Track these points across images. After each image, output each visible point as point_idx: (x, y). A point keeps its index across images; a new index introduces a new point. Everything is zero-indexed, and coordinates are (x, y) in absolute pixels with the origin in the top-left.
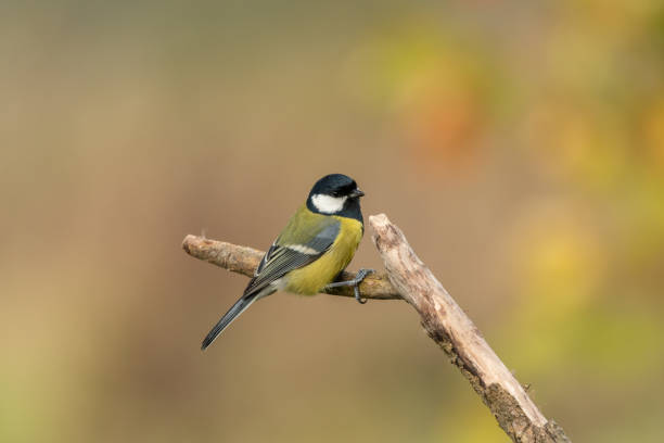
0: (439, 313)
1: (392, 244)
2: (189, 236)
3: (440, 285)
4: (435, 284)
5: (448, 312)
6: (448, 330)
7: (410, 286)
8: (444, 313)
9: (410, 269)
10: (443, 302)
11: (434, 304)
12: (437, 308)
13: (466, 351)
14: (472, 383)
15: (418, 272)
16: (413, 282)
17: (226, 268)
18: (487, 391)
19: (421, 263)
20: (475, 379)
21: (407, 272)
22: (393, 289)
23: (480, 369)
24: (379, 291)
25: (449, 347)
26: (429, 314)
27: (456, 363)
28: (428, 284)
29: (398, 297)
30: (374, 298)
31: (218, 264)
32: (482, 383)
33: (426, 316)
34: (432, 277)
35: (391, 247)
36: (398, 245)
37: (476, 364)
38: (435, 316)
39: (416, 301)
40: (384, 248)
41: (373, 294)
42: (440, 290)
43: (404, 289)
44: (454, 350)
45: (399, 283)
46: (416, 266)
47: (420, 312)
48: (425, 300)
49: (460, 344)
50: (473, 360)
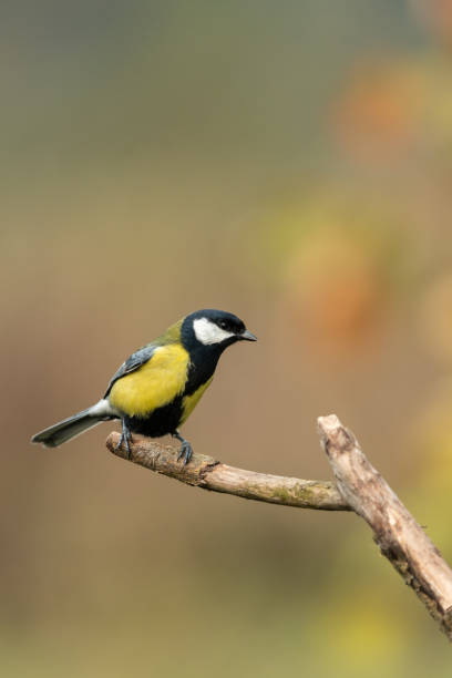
0: (394, 529)
1: (345, 449)
2: (114, 433)
3: (396, 498)
4: (390, 495)
5: (404, 528)
6: (404, 548)
7: (362, 497)
8: (399, 528)
9: (363, 478)
10: (399, 517)
11: (388, 518)
12: (392, 522)
13: (423, 572)
14: (429, 608)
15: (371, 481)
16: (365, 492)
17: (154, 470)
18: (446, 617)
19: (375, 471)
20: (432, 604)
21: (359, 480)
22: (342, 499)
23: (439, 592)
24: (326, 501)
25: (404, 567)
26: (381, 530)
27: (412, 584)
28: (382, 495)
29: (348, 508)
30: (320, 508)
31: (146, 466)
32: (439, 608)
33: (380, 532)
34: (387, 487)
35: (342, 453)
36: (349, 450)
37: (434, 586)
38: (390, 532)
39: (368, 514)
40: (334, 453)
41: (320, 504)
42: (396, 502)
43: (354, 501)
44: (410, 570)
45: (350, 493)
46: (370, 475)
47: (373, 526)
48: (379, 512)
49: (416, 564)
50: (431, 582)
